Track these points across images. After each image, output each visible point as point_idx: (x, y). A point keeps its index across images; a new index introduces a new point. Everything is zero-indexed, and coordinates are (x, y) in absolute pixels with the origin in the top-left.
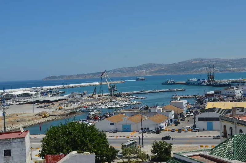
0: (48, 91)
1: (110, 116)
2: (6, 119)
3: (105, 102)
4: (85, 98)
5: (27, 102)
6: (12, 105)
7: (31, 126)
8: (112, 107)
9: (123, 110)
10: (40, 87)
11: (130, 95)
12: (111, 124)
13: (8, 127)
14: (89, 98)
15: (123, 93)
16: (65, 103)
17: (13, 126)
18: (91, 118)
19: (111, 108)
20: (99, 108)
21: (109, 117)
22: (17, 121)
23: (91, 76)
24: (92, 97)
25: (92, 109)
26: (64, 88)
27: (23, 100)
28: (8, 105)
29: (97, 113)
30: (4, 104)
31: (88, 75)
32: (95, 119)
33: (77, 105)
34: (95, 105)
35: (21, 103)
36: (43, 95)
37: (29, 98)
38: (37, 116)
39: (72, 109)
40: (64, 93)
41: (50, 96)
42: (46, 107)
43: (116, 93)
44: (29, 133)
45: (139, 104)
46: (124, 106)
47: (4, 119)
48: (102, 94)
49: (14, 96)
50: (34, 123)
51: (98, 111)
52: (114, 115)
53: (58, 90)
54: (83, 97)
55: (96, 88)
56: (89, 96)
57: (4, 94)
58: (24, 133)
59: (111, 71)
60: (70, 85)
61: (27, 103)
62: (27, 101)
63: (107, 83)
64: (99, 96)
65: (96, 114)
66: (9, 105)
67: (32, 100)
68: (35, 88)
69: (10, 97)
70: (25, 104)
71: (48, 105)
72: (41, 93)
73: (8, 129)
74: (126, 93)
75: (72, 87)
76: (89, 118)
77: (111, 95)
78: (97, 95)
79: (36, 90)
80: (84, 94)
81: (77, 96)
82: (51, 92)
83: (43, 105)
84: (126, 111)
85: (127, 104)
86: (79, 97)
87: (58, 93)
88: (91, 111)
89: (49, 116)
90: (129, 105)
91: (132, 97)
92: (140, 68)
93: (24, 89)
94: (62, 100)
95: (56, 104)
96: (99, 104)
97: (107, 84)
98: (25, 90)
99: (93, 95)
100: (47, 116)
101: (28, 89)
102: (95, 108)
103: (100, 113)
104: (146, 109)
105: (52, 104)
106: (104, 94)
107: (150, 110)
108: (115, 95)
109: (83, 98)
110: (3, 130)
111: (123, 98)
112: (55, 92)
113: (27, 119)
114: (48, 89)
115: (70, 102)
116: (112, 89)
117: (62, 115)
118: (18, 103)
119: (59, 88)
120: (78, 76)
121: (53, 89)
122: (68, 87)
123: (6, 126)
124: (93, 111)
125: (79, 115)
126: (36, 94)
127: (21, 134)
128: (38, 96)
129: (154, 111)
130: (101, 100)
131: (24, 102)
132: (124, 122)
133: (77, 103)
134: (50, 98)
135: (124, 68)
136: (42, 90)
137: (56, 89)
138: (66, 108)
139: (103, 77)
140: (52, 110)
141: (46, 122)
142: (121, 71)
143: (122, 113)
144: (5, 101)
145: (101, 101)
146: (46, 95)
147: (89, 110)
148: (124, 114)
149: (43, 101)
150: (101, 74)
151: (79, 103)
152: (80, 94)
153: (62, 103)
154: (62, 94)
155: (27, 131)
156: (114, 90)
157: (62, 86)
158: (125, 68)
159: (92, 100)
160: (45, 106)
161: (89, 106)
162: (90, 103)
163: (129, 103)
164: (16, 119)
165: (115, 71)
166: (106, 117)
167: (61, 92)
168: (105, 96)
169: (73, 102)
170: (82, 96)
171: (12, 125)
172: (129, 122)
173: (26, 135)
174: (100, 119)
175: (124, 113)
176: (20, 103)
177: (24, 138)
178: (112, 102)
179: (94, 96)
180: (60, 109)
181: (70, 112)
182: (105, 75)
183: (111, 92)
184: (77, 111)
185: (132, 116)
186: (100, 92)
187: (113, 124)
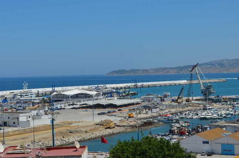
0: (114, 91)
1: (204, 131)
2: (55, 128)
3: (195, 110)
4: (167, 102)
5: (84, 106)
6: (64, 109)
7: (89, 139)
8: (207, 117)
9: (222, 123)
10: (102, 85)
12: (204, 142)
13: (57, 140)
14: (173, 103)
15: (224, 97)
16: (137, 109)
17: (64, 139)
18: (175, 132)
19: (205, 119)
20: (187, 118)
21: (201, 131)
22: (71, 132)
23: (176, 71)
24: (176, 101)
25: (176, 120)
26: (137, 87)
27: (79, 103)
28: (58, 109)
29: (184, 125)
30: (52, 107)
31: (172, 69)
32: (181, 133)
33: (155, 112)
34: (181, 113)
35: (77, 106)
36: (107, 97)
37: (87, 101)
38: (98, 126)
39: (147, 118)
40: (137, 94)
41: (116, 98)
42: (110, 114)
43: (212, 97)
44: (86, 150)
46: (225, 117)
47: (53, 129)
48: (191, 98)
49: (67, 97)
50: (93, 136)
51: (185, 122)
52: (208, 129)
53: (128, 90)
54: (164, 101)
55: (182, 89)
56: (173, 101)
57: (53, 94)
58: (80, 150)
60: (145, 84)
61: (84, 108)
62: (84, 104)
63: (199, 81)
64: (187, 101)
65: (182, 126)
66: (60, 109)
67: (91, 103)
68: (96, 86)
69: (60, 98)
70: (82, 108)
71: (114, 112)
72: (104, 94)
73: (58, 143)
74: (228, 97)
75: (148, 86)
76: (172, 132)
77: (205, 100)
78: (185, 98)
79: (97, 89)
80: (166, 96)
81: (155, 99)
82: (118, 92)
83: (106, 110)
84: (227, 124)
85: (229, 114)
86: (158, 100)
87: (128, 95)
88: (174, 122)
89: (114, 127)
90: (232, 114)
91: (236, 104)
93: (81, 87)
94: (133, 104)
95: (125, 110)
96: (187, 113)
97: (199, 83)
98: (83, 89)
99: (179, 98)
100: (112, 126)
101: (86, 87)
103: (189, 126)
105: (119, 110)
106: (195, 98)
108: (210, 99)
109: (164, 103)
110: (51, 143)
111: (223, 104)
112: (124, 92)
113: (83, 129)
114: (113, 88)
115: (145, 107)
116: (206, 92)
117: (133, 127)
118: (71, 107)
119: (129, 88)
120: (157, 70)
121: (121, 88)
122: (142, 86)
123: (55, 138)
124: (177, 121)
125: (157, 126)
126: (97, 95)
127: (76, 151)
128: (99, 97)
130: (190, 106)
131: (80, 105)
132: (225, 141)
133: (155, 110)
134: (116, 101)
135: (225, 60)
136: (105, 90)
137: (125, 88)
138: (140, 116)
139: (193, 72)
140: (120, 119)
141: (110, 135)
142: (221, 64)
143: (221, 127)
144: (55, 103)
145: (190, 108)
146: (111, 96)
147: (172, 120)
148: (224, 129)
149: (107, 105)
150: (191, 69)
151: (158, 109)
152: (160, 96)
153: (133, 109)
154: (134, 95)
155: (84, 147)
156: (211, 93)
157: (134, 84)
158: (227, 60)
159: (176, 105)
160: (109, 112)
161: (173, 114)
162: (173, 110)
163: (232, 113)
164: (69, 128)
165: (212, 64)
166: (198, 132)
167: (132, 93)
168: (197, 100)
169: (149, 108)
170: (162, 100)
171: (63, 137)
172: (231, 141)
173: (82, 152)
174: (187, 134)
175: (225, 126)
176: (75, 106)
177: (81, 156)
178: (206, 109)
179: (179, 101)
180: (129, 117)
181: (145, 123)
182: (197, 70)
183: (205, 95)
184: (155, 121)
185: (236, 131)
186: (189, 95)
187: (208, 143)
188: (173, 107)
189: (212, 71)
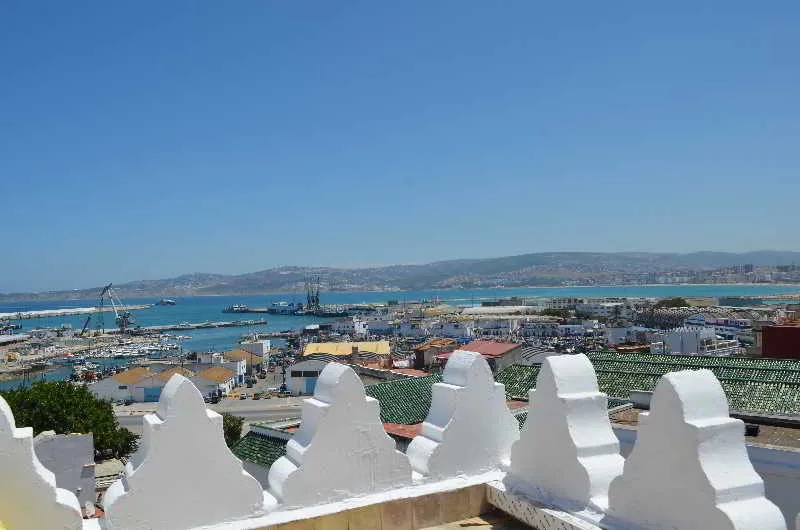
1: (119, 373)
3: (107, 346)
4: (68, 337)
8: (124, 354)
9: (146, 361)
11: (161, 332)
12: (121, 388)
14: (76, 338)
15: (147, 328)
16: (22, 349)
18: (79, 377)
19: (121, 357)
20: (96, 357)
21: (116, 374)
23: (78, 295)
24: (80, 335)
25: (81, 361)
26: (21, 318)
29: (91, 367)
31: (73, 292)
32: (88, 378)
33: (48, 351)
34: (87, 351)
39: (36, 360)
40: (21, 328)
43: (131, 328)
45: (177, 348)
46: (148, 354)
48: (101, 331)
51: (93, 363)
52: (126, 370)
53: (7, 322)
54: (62, 336)
55: (89, 319)
56: (76, 335)
59: (121, 287)
60: (33, 313)
63: (113, 308)
64: (96, 335)
65: (89, 368)
74: (152, 328)
75: (38, 316)
76: (74, 377)
77: (122, 332)
78: (93, 332)
80: (64, 329)
81: (49, 334)
84: (151, 362)
85: (154, 350)
86: (54, 335)
87: (6, 329)
88: (78, 364)
90: (158, 350)
91: (164, 337)
92: (182, 280)
94: (15, 342)
96: (96, 350)
97: (114, 311)
99: (84, 331)
102: (87, 358)
103: (98, 367)
104: (193, 357)
106: (107, 330)
107: (200, 359)
108: (128, 332)
109: (62, 339)
111: (146, 338)
115: (34, 345)
116: (123, 322)
117: (14, 373)
119: (9, 319)
120: (52, 294)
122: (29, 317)
124: (82, 363)
129: (207, 362)
130: (100, 341)
132: (148, 384)
133: (48, 348)
135: (149, 280)
138: (25, 358)
139: (105, 297)
142: (142, 286)
143: (144, 366)
145: (100, 344)
147: (73, 361)
148: (148, 368)
150: (101, 292)
151: (53, 347)
152: (56, 329)
153: (16, 349)
154: (17, 329)
156: (129, 324)
157: (16, 313)
158: (151, 281)
159: (81, 341)
161: (75, 353)
162: (77, 348)
163: (157, 348)
165: (128, 287)
166: (111, 375)
167: (13, 327)
169: (40, 346)
170: (60, 335)
172: (156, 383)
174: (96, 378)
175: (148, 365)
178: (123, 345)
179: (85, 334)
180: (10, 360)
181: (34, 367)
182: (109, 293)
183: (121, 326)
184: (49, 363)
185: (164, 371)
186: (99, 327)
187: (125, 387)
188: (76, 343)
189: (131, 295)
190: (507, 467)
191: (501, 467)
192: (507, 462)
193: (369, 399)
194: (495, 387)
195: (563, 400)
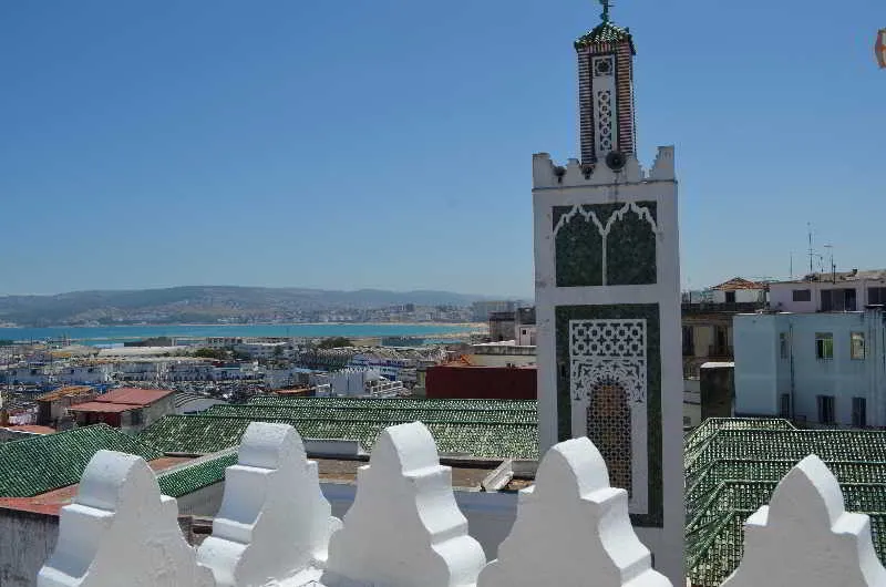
190: (322, 563)
191: (315, 564)
192: (322, 556)
193: (165, 498)
194: (308, 466)
195: (411, 480)
